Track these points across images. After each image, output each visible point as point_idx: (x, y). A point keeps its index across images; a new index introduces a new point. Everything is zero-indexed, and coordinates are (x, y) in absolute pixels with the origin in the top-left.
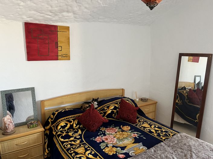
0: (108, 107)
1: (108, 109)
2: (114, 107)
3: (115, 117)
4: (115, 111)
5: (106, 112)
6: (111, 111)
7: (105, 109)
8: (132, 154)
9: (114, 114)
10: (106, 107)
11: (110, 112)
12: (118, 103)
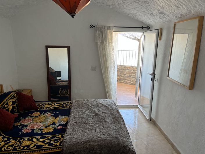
0: (7, 104)
1: (8, 105)
2: (12, 102)
3: (16, 111)
4: (15, 105)
5: (9, 109)
6: (12, 106)
7: (6, 106)
8: (64, 123)
9: (15, 108)
10: (5, 105)
11: (11, 108)
12: (13, 97)
